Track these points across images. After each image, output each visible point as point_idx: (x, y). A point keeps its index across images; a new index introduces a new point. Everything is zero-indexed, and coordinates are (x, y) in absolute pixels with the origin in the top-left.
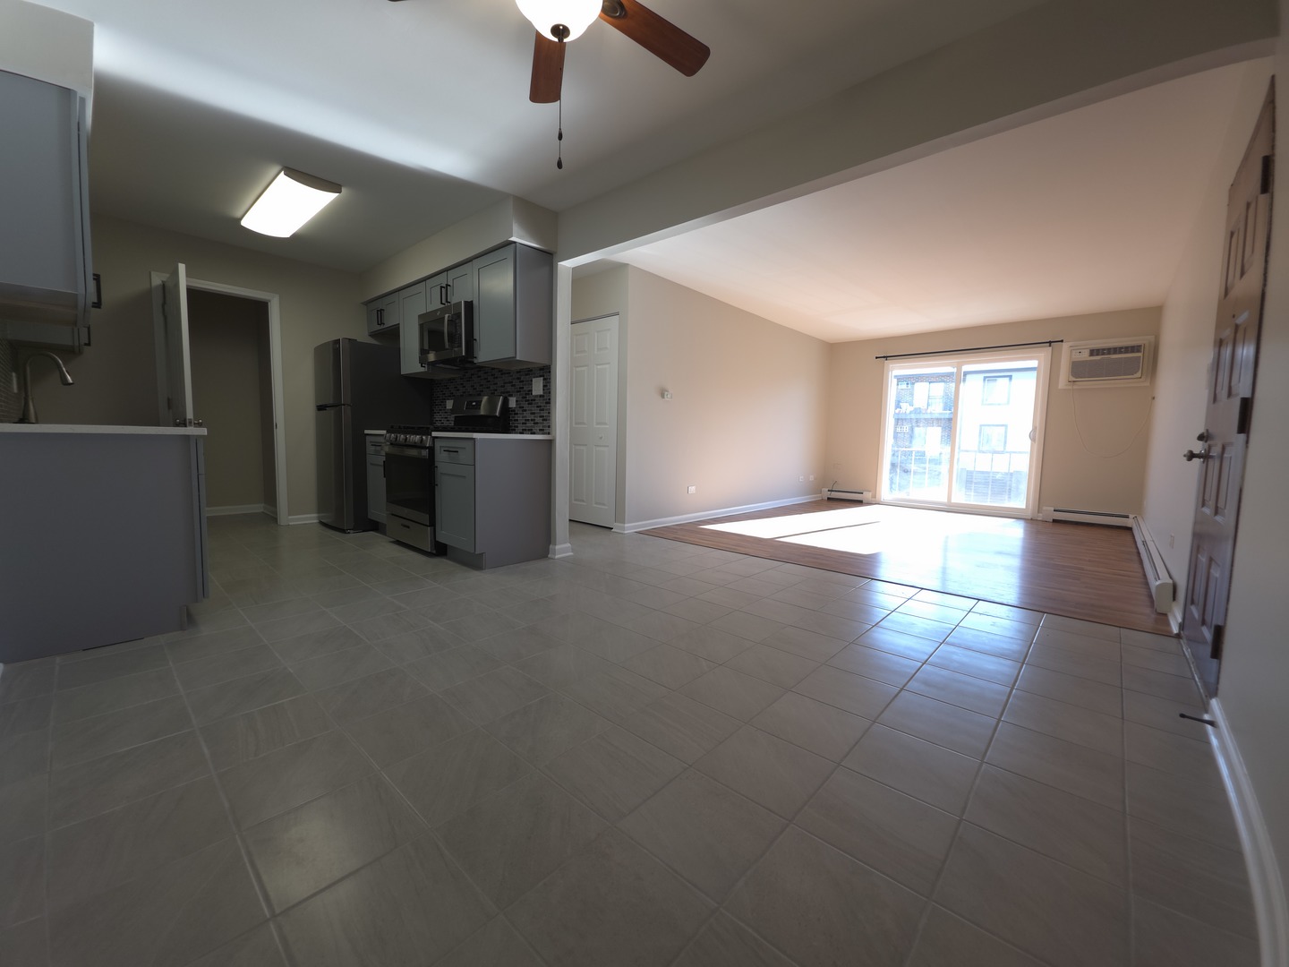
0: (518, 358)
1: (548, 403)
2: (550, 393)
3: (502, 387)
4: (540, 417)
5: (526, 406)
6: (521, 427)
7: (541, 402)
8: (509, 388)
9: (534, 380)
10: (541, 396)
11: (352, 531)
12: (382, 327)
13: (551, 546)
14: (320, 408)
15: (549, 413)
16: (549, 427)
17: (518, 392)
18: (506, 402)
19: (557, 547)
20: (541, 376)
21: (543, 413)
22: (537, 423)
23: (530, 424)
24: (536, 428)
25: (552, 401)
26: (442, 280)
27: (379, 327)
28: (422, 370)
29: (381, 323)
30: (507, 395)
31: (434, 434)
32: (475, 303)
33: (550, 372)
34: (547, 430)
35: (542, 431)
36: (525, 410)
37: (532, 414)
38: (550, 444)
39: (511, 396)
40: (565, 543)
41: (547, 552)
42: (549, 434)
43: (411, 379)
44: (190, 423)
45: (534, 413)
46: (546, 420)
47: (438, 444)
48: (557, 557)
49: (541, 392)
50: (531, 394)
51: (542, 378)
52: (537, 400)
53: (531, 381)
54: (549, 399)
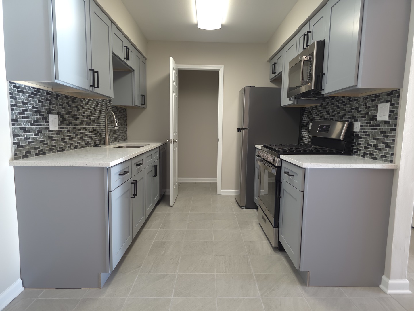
0: (359, 86)
1: (394, 129)
2: (396, 118)
3: (349, 112)
4: (384, 143)
5: (369, 130)
6: (362, 151)
7: (385, 128)
8: (355, 113)
9: (380, 105)
10: (386, 122)
11: (244, 208)
13: (384, 277)
15: (394, 140)
16: (392, 154)
17: (363, 117)
18: (351, 126)
19: (391, 282)
20: (388, 101)
21: (389, 140)
22: (379, 149)
23: (372, 149)
24: (378, 154)
25: (399, 128)
26: (305, 31)
28: (291, 102)
29: (274, 73)
30: (353, 120)
31: (282, 157)
32: (327, 41)
33: (399, 96)
34: (389, 158)
35: (384, 158)
36: (369, 135)
37: (375, 139)
38: (392, 173)
39: (356, 121)
40: (401, 278)
41: (379, 282)
42: (391, 162)
43: (287, 109)
45: (377, 139)
46: (389, 147)
47: (284, 165)
48: (390, 292)
49: (387, 118)
50: (376, 119)
51: (389, 104)
52: (382, 126)
53: (377, 106)
54: (395, 126)
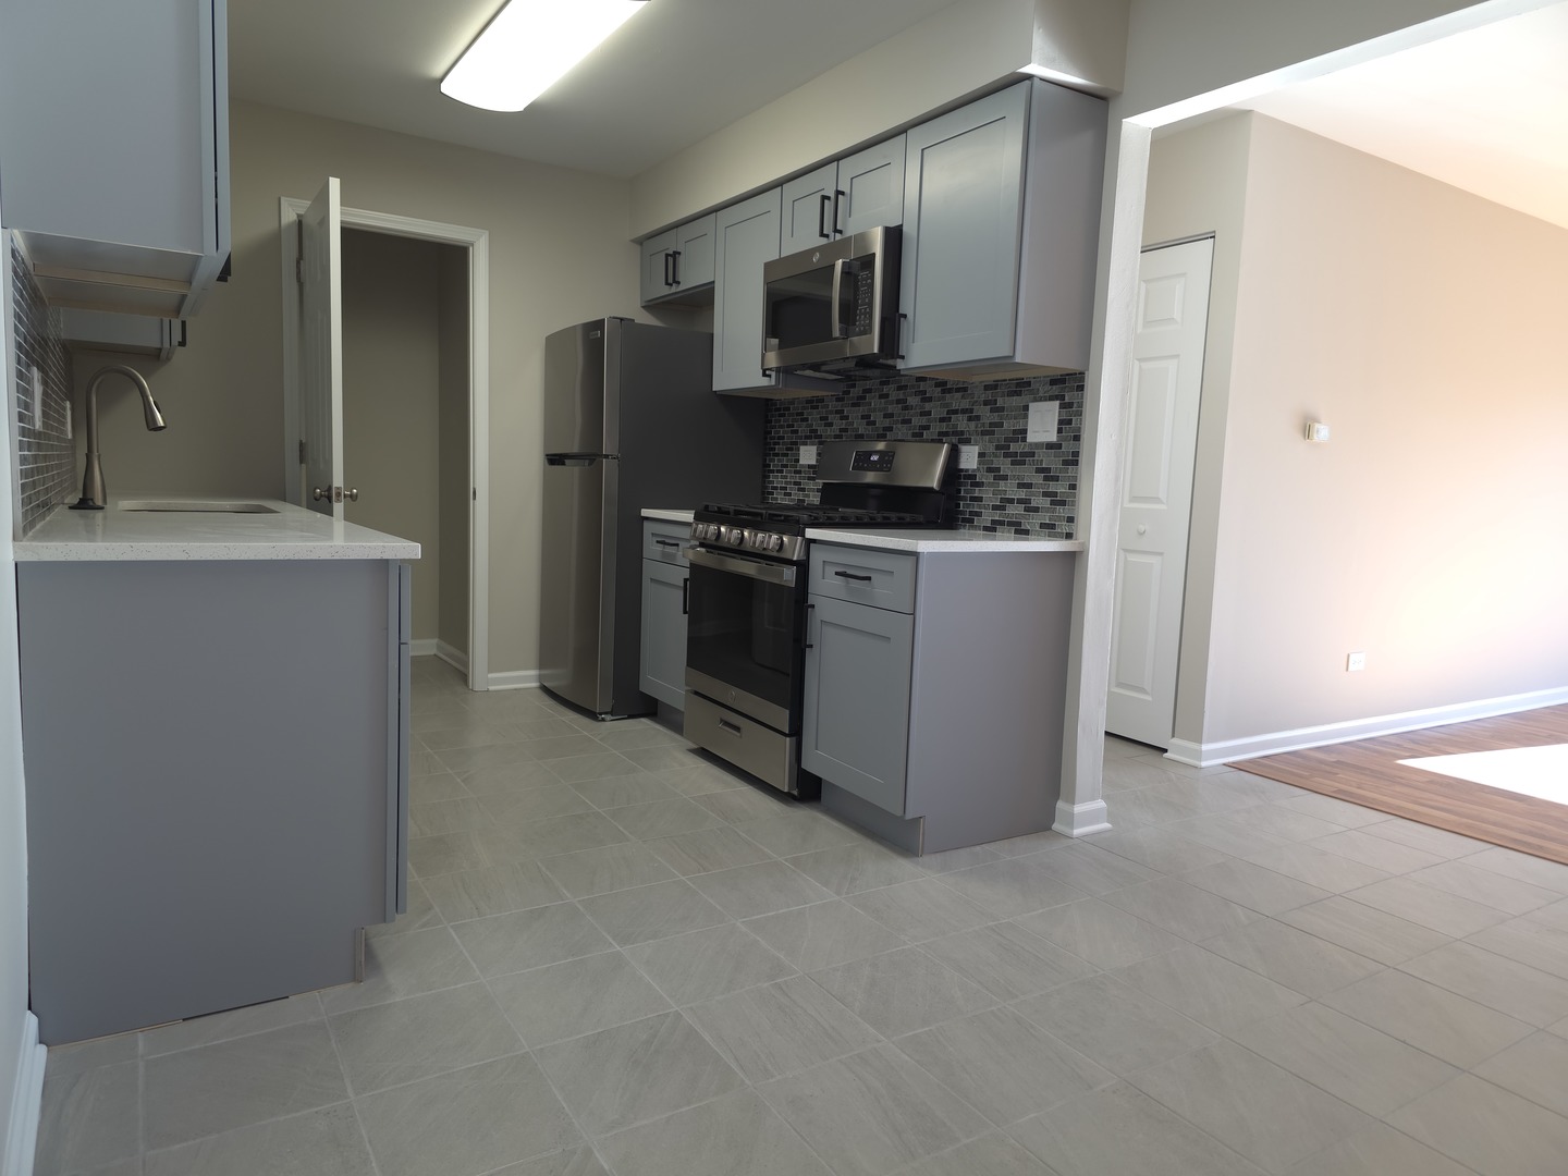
0: (1018, 359)
1: (1073, 460)
2: (1077, 438)
3: (942, 420)
4: (1046, 494)
5: (1005, 466)
6: (988, 517)
7: (1050, 461)
8: (961, 422)
9: (1032, 406)
10: (1050, 446)
11: (608, 717)
12: (674, 289)
13: (1060, 805)
14: (554, 460)
15: (1073, 487)
16: (1071, 520)
17: (984, 433)
18: (954, 455)
19: (1078, 809)
20: (1051, 399)
21: (1060, 488)
22: (1036, 510)
23: (1014, 511)
24: (1031, 523)
25: (1083, 459)
26: (825, 182)
27: (666, 290)
28: (765, 382)
29: (672, 279)
30: (954, 440)
31: (811, 533)
32: (909, 231)
33: (1081, 388)
34: (1064, 527)
35: (1049, 529)
36: (1005, 478)
37: (1020, 486)
38: (1071, 563)
39: (967, 442)
40: (1093, 799)
41: (1050, 816)
42: (1069, 536)
44: (338, 494)
45: (1029, 486)
46: (1063, 503)
47: (817, 557)
48: (1077, 832)
49: (1053, 437)
50: (1024, 439)
51: (1057, 403)
52: (1041, 454)
53: (1026, 408)
54: (1076, 454)
